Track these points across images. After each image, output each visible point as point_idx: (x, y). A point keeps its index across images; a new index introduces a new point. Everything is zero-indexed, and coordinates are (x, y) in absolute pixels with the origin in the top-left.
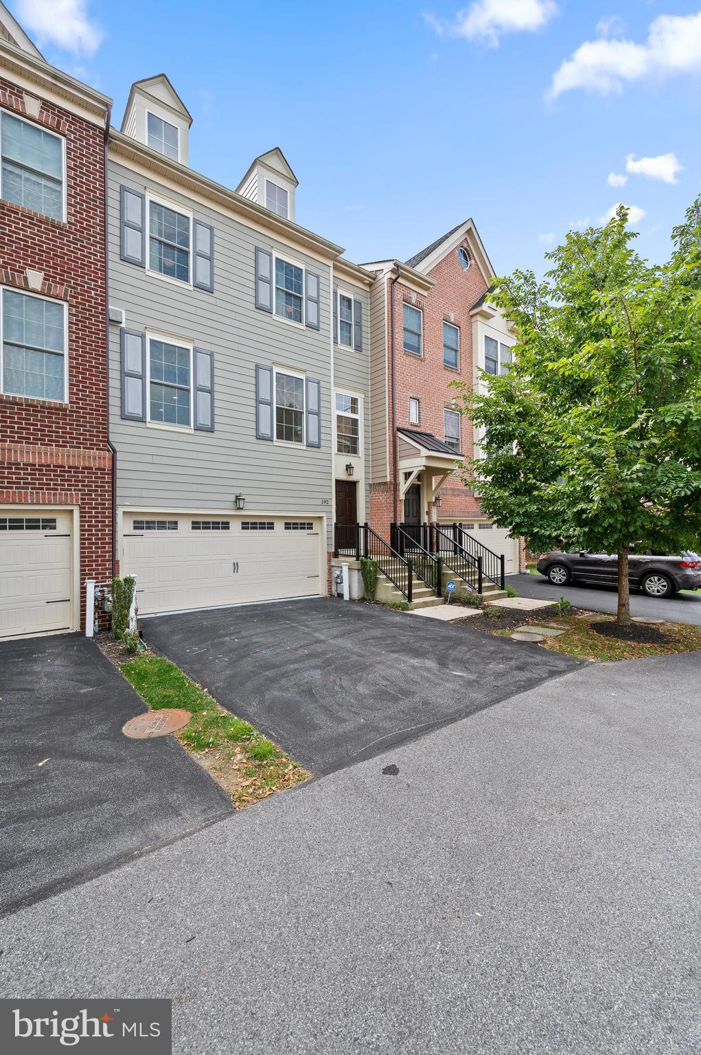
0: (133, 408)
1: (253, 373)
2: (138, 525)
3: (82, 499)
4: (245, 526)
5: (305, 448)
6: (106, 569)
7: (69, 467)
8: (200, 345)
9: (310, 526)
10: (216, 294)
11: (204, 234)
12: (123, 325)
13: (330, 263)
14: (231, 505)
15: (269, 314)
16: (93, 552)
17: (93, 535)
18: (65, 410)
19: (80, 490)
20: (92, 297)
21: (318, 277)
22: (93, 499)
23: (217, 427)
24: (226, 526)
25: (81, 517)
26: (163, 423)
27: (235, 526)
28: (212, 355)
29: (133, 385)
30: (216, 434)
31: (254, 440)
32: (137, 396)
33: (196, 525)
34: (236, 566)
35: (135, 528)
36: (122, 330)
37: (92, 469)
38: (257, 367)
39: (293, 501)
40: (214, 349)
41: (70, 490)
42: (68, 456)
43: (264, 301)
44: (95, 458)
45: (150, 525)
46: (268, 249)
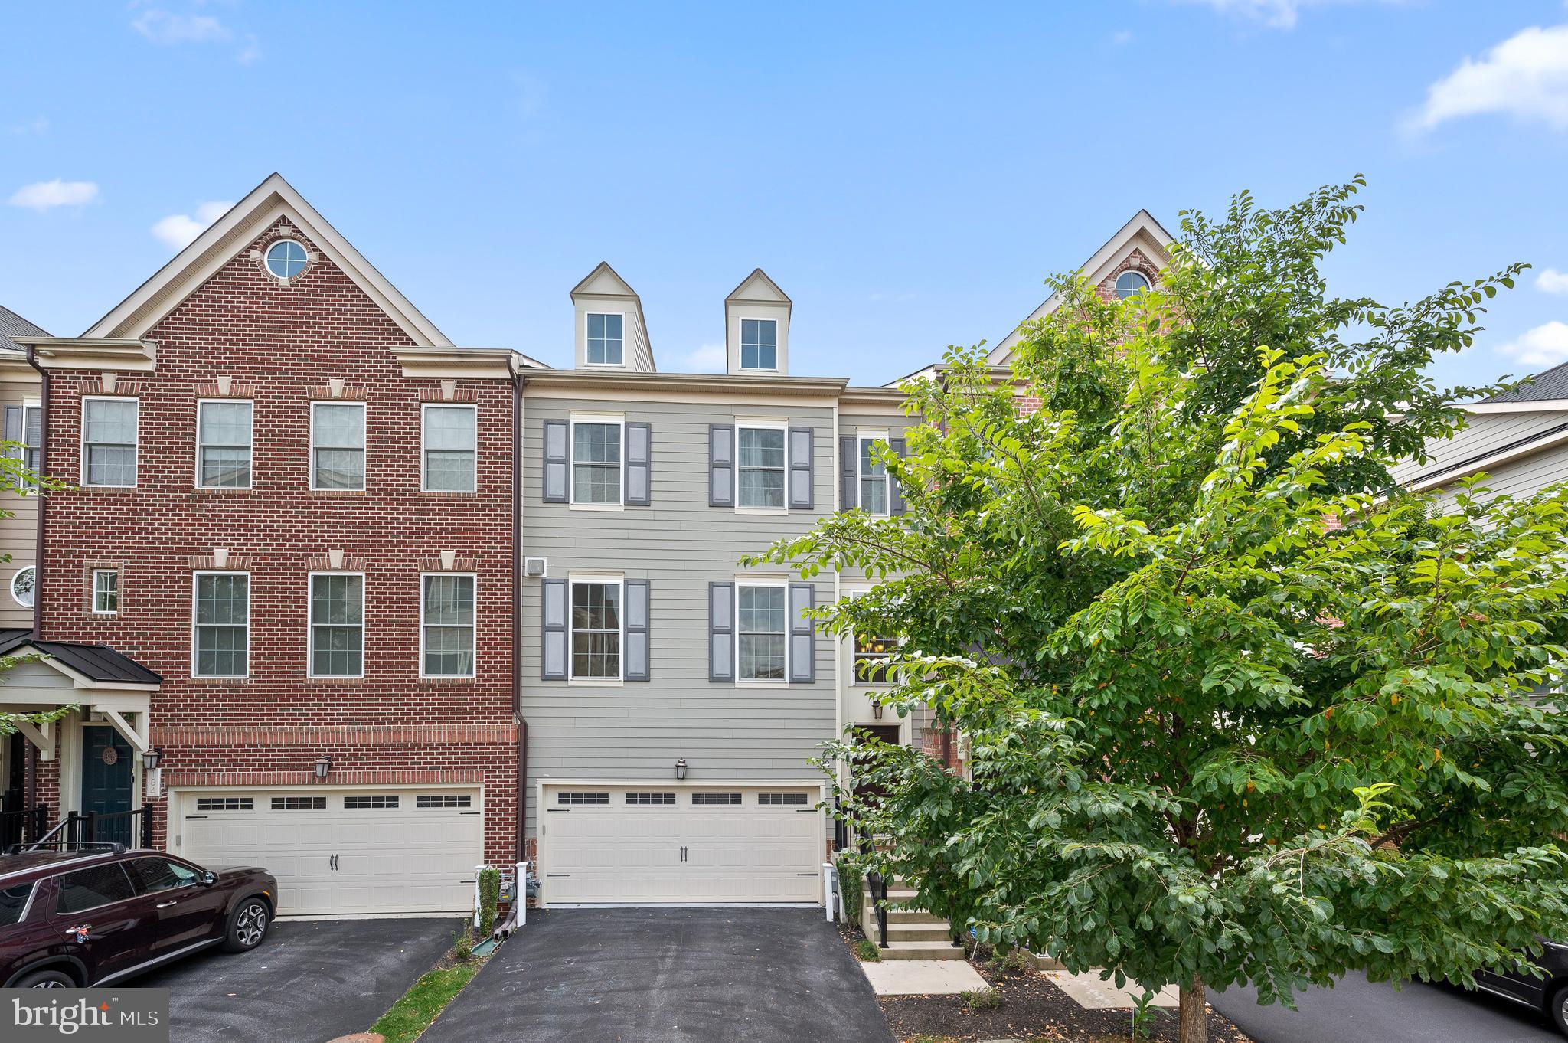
0: (554, 666)
1: (705, 595)
2: (564, 798)
3: (487, 777)
4: (697, 799)
5: (787, 686)
6: (509, 852)
7: (475, 744)
8: (633, 575)
9: (802, 799)
10: (654, 505)
11: (639, 435)
12: (545, 575)
13: (834, 403)
14: (672, 773)
15: (729, 510)
16: (496, 834)
17: (496, 815)
18: (472, 685)
19: (485, 767)
20: (498, 561)
21: (810, 431)
22: (497, 777)
23: (654, 674)
24: (670, 799)
25: (486, 796)
26: (589, 678)
27: (684, 800)
28: (647, 584)
29: (555, 640)
30: (653, 683)
31: (706, 684)
32: (559, 651)
33: (631, 799)
34: (684, 853)
35: (560, 802)
36: (544, 582)
37: (495, 744)
38: (712, 585)
39: (768, 764)
40: (651, 575)
41: (476, 768)
42: (474, 732)
43: (721, 493)
44: (498, 733)
45: (577, 799)
46: (727, 421)
